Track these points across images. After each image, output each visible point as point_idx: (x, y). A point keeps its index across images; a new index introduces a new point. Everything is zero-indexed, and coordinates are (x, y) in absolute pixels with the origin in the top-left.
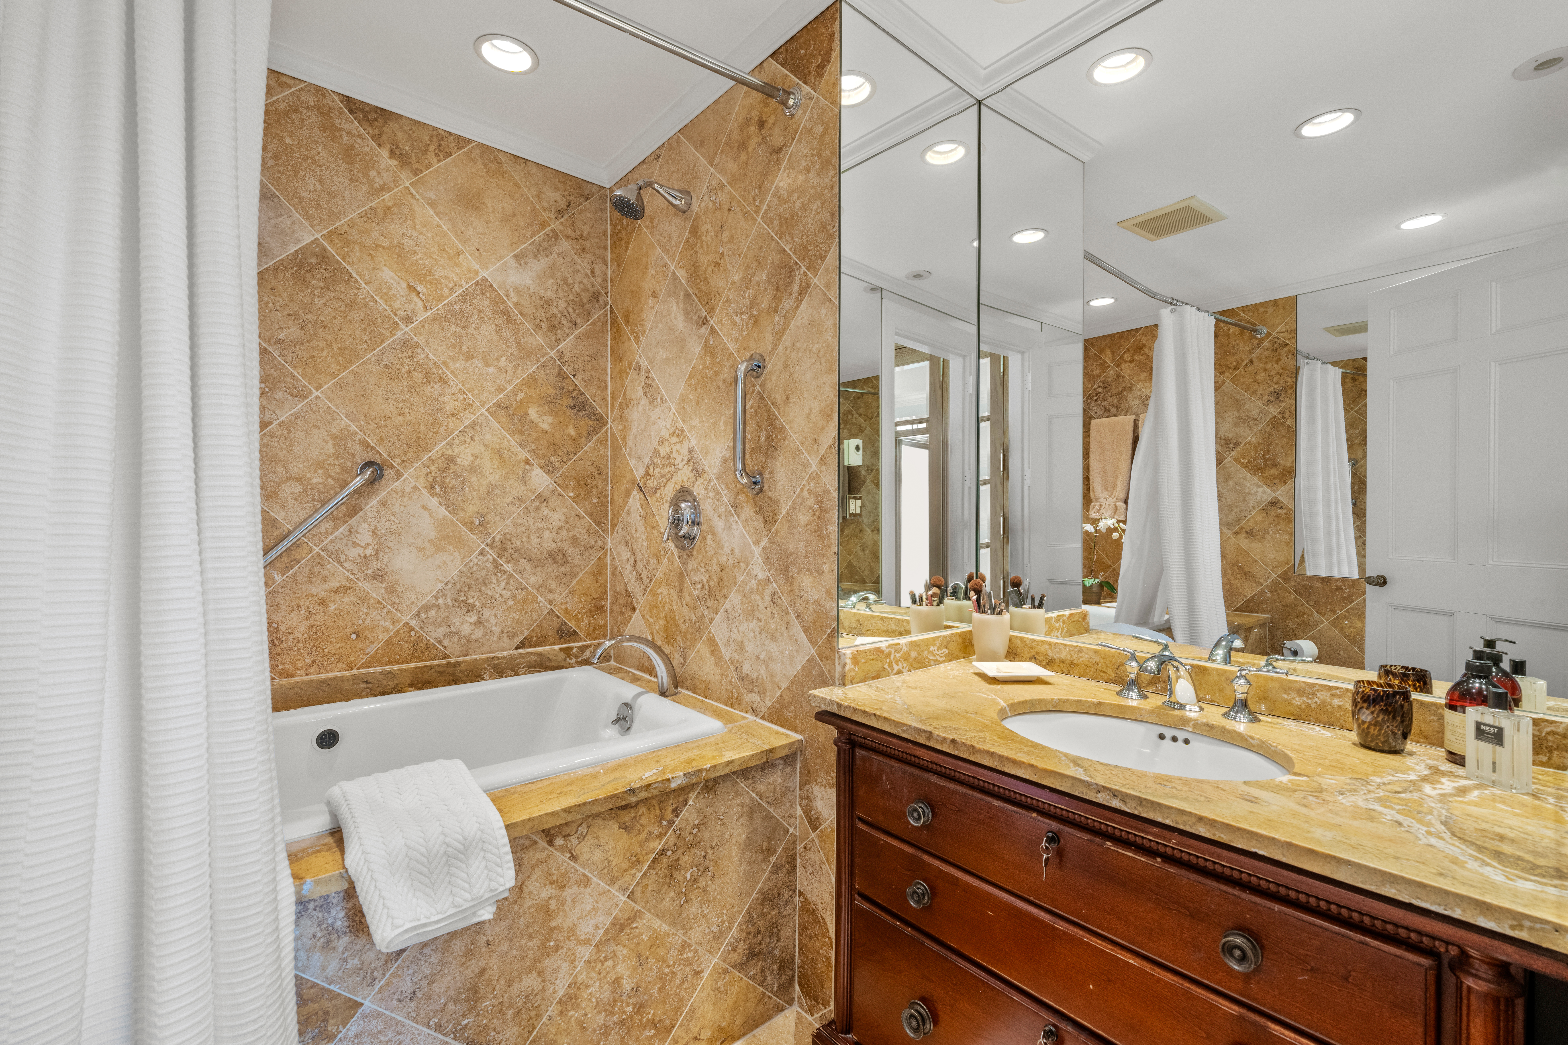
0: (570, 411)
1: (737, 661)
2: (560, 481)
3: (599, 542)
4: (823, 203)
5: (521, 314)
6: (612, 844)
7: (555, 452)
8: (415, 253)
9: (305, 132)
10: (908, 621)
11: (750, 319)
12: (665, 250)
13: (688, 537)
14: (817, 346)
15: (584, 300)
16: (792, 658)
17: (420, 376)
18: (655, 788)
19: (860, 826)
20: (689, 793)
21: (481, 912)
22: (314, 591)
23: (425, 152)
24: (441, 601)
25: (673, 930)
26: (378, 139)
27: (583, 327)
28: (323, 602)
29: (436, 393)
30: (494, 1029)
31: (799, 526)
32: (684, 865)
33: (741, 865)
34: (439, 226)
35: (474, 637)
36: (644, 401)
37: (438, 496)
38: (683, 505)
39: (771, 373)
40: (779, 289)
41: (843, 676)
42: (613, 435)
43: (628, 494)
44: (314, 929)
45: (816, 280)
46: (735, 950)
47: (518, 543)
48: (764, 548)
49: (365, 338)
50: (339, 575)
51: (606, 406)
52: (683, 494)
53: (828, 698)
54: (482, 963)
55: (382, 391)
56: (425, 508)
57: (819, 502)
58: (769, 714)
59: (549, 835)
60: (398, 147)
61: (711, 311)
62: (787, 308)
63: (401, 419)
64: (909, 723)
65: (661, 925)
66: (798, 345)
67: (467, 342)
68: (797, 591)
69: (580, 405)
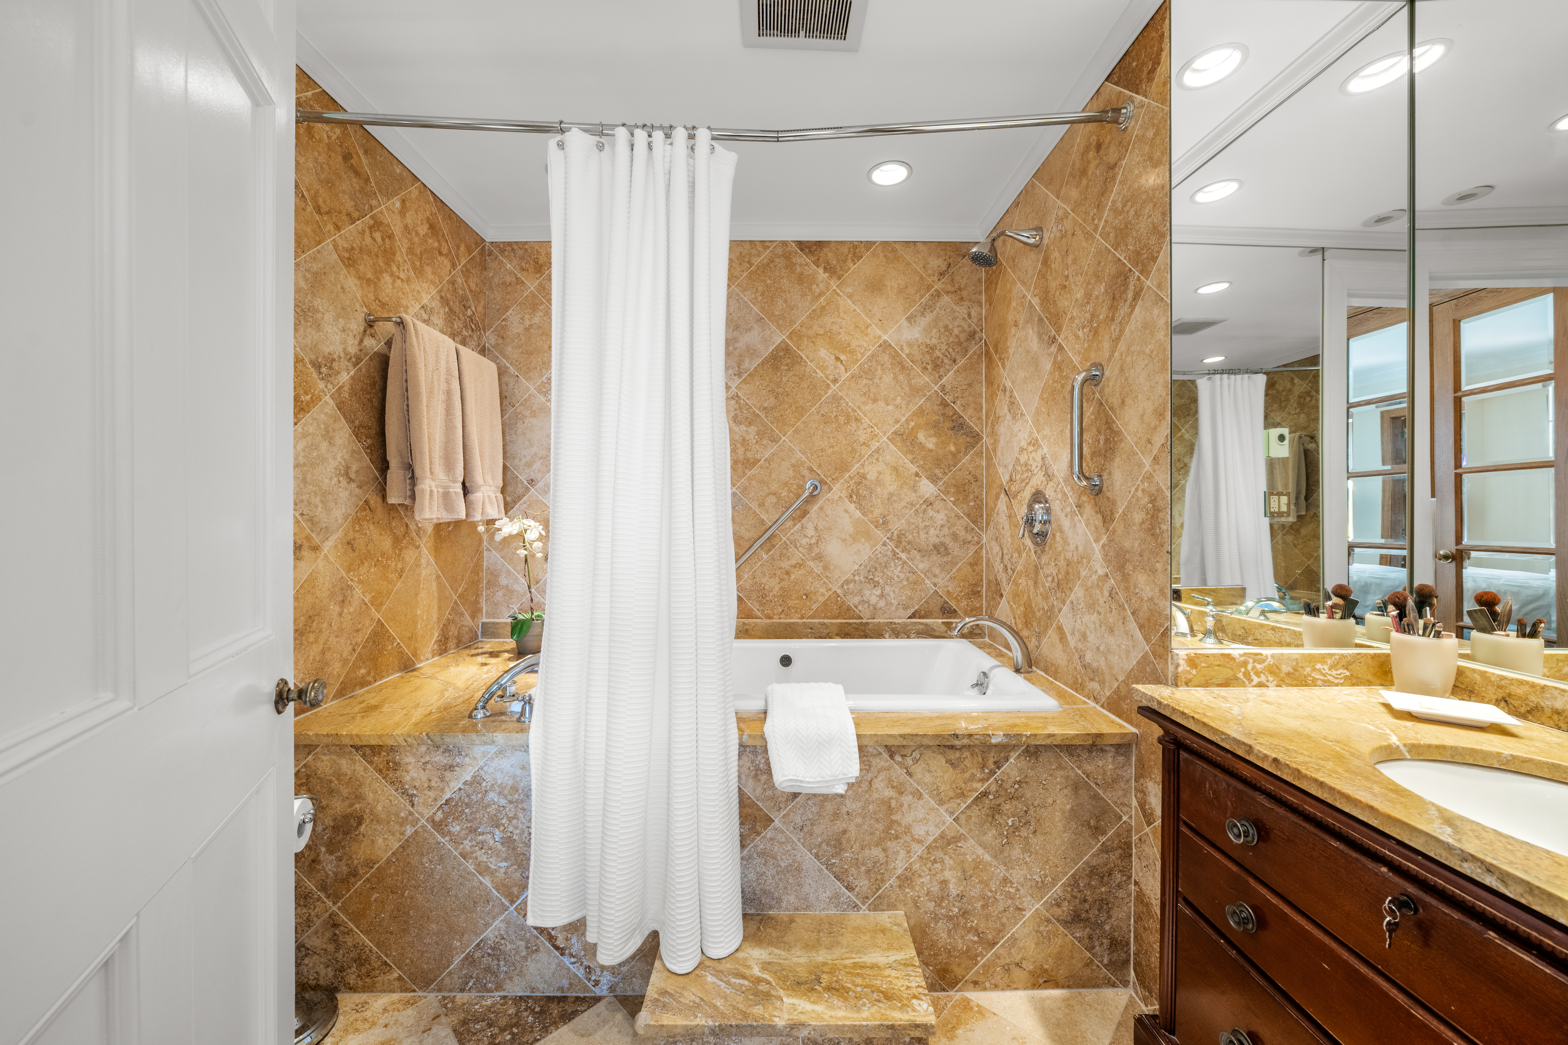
0: (951, 432)
1: (1081, 650)
2: (942, 488)
3: (976, 538)
4: (1155, 205)
5: (912, 361)
6: (939, 773)
7: (938, 466)
8: (840, 333)
9: (777, 274)
10: (1300, 634)
11: (1090, 331)
12: (1024, 283)
13: (1043, 535)
14: (1150, 347)
15: (962, 340)
16: (1128, 652)
17: (843, 419)
18: (977, 739)
19: (1183, 829)
20: (1010, 751)
21: (837, 786)
22: (783, 566)
23: (845, 261)
24: (857, 578)
25: (995, 863)
26: (817, 263)
27: (961, 362)
28: (788, 573)
29: (853, 429)
30: (852, 875)
31: (1134, 524)
32: (1005, 812)
33: (1065, 831)
34: (855, 310)
35: (879, 606)
36: (1009, 417)
37: (855, 502)
38: (1037, 506)
39: (1108, 379)
40: (1115, 297)
41: (1176, 677)
42: (987, 448)
43: (997, 498)
44: (749, 764)
45: (1148, 283)
46: (1059, 905)
47: (910, 537)
48: (1103, 546)
49: (810, 398)
50: (797, 555)
51: (982, 424)
52: (1038, 497)
53: (1149, 694)
54: (844, 825)
55: (820, 432)
56: (846, 511)
57: (1153, 501)
58: (1108, 704)
59: (891, 751)
60: (829, 264)
61: (1059, 330)
62: (1122, 315)
63: (831, 450)
64: (1228, 732)
65: (983, 854)
66: (1132, 349)
67: (873, 390)
68: (1132, 588)
69: (959, 426)
